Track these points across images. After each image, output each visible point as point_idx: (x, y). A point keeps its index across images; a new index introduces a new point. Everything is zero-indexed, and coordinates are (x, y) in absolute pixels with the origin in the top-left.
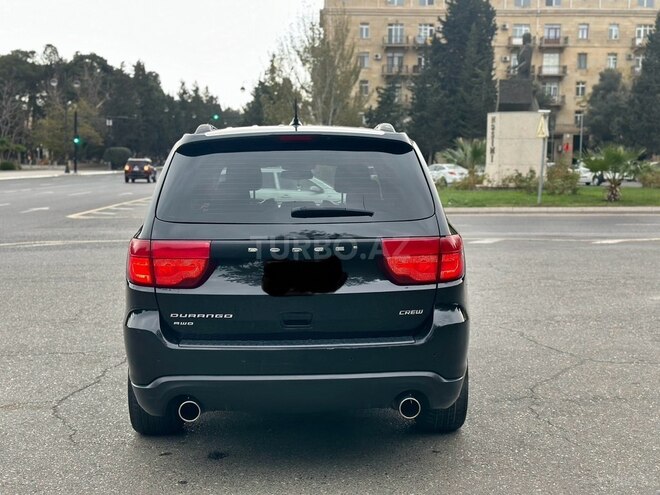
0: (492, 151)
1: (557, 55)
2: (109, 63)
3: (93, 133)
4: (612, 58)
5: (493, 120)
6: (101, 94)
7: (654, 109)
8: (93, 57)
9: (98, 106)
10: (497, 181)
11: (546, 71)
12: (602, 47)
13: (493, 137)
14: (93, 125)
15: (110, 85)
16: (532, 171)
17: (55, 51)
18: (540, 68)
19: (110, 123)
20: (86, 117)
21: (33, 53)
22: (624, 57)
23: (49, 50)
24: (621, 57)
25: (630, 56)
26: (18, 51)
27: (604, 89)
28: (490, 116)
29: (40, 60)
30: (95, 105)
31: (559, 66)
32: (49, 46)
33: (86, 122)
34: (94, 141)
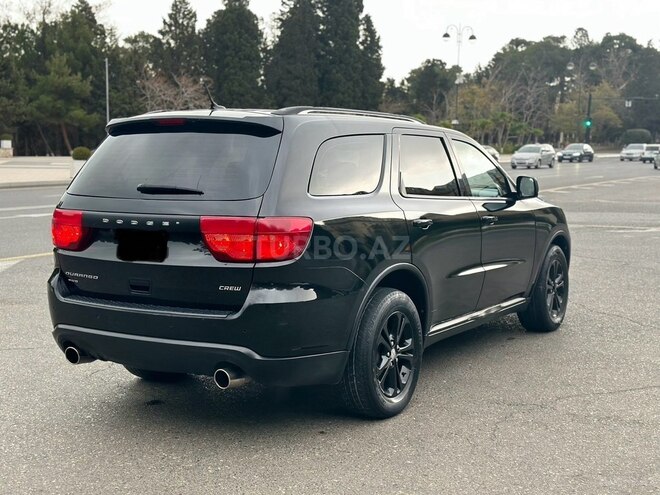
2: (638, 42)
3: (612, 115)
6: (626, 75)
8: (622, 37)
9: (621, 88)
14: (613, 108)
15: (637, 65)
17: (586, 35)
19: (629, 104)
20: (606, 100)
21: (563, 38)
23: (580, 34)
26: (549, 37)
29: (571, 44)
30: (619, 86)
32: (580, 29)
33: (606, 105)
34: (612, 123)
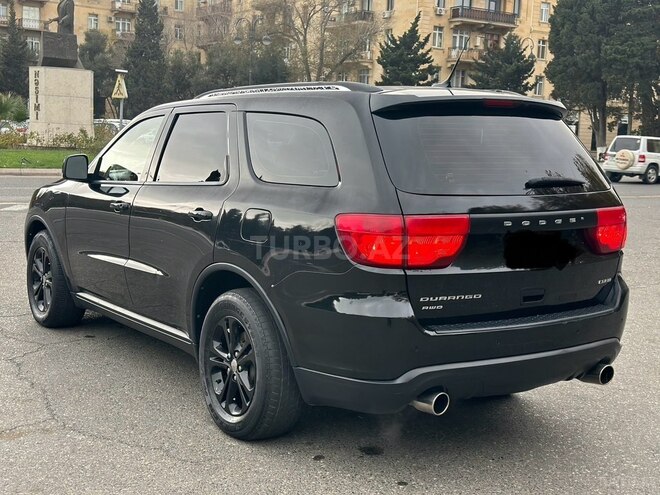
0: (37, 108)
1: (37, 9)
4: (93, 18)
5: (37, 74)
7: (149, 74)
10: (47, 141)
11: (26, 25)
12: (82, 6)
13: (37, 93)
16: (83, 131)
18: (21, 20)
22: (105, 19)
24: (102, 19)
25: (110, 18)
27: (90, 50)
28: (32, 70)
31: (40, 21)
